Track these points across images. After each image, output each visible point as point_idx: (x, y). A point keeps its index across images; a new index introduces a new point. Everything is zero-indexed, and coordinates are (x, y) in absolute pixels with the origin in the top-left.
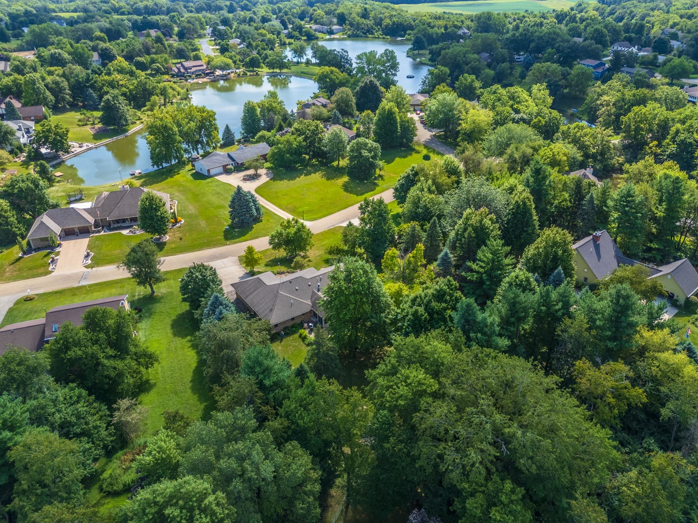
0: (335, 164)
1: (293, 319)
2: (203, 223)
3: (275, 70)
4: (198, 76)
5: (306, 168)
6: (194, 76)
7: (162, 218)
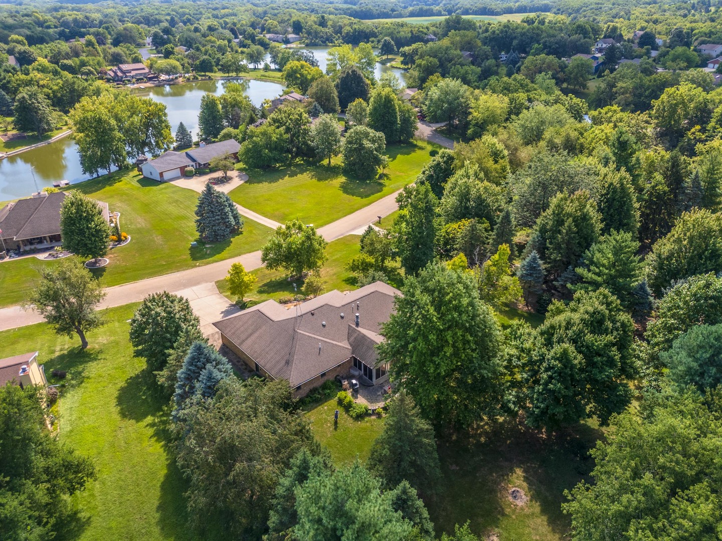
0: (325, 162)
1: (323, 375)
2: (158, 240)
3: (230, 75)
4: (139, 81)
5: (290, 169)
6: (134, 80)
7: (98, 231)
